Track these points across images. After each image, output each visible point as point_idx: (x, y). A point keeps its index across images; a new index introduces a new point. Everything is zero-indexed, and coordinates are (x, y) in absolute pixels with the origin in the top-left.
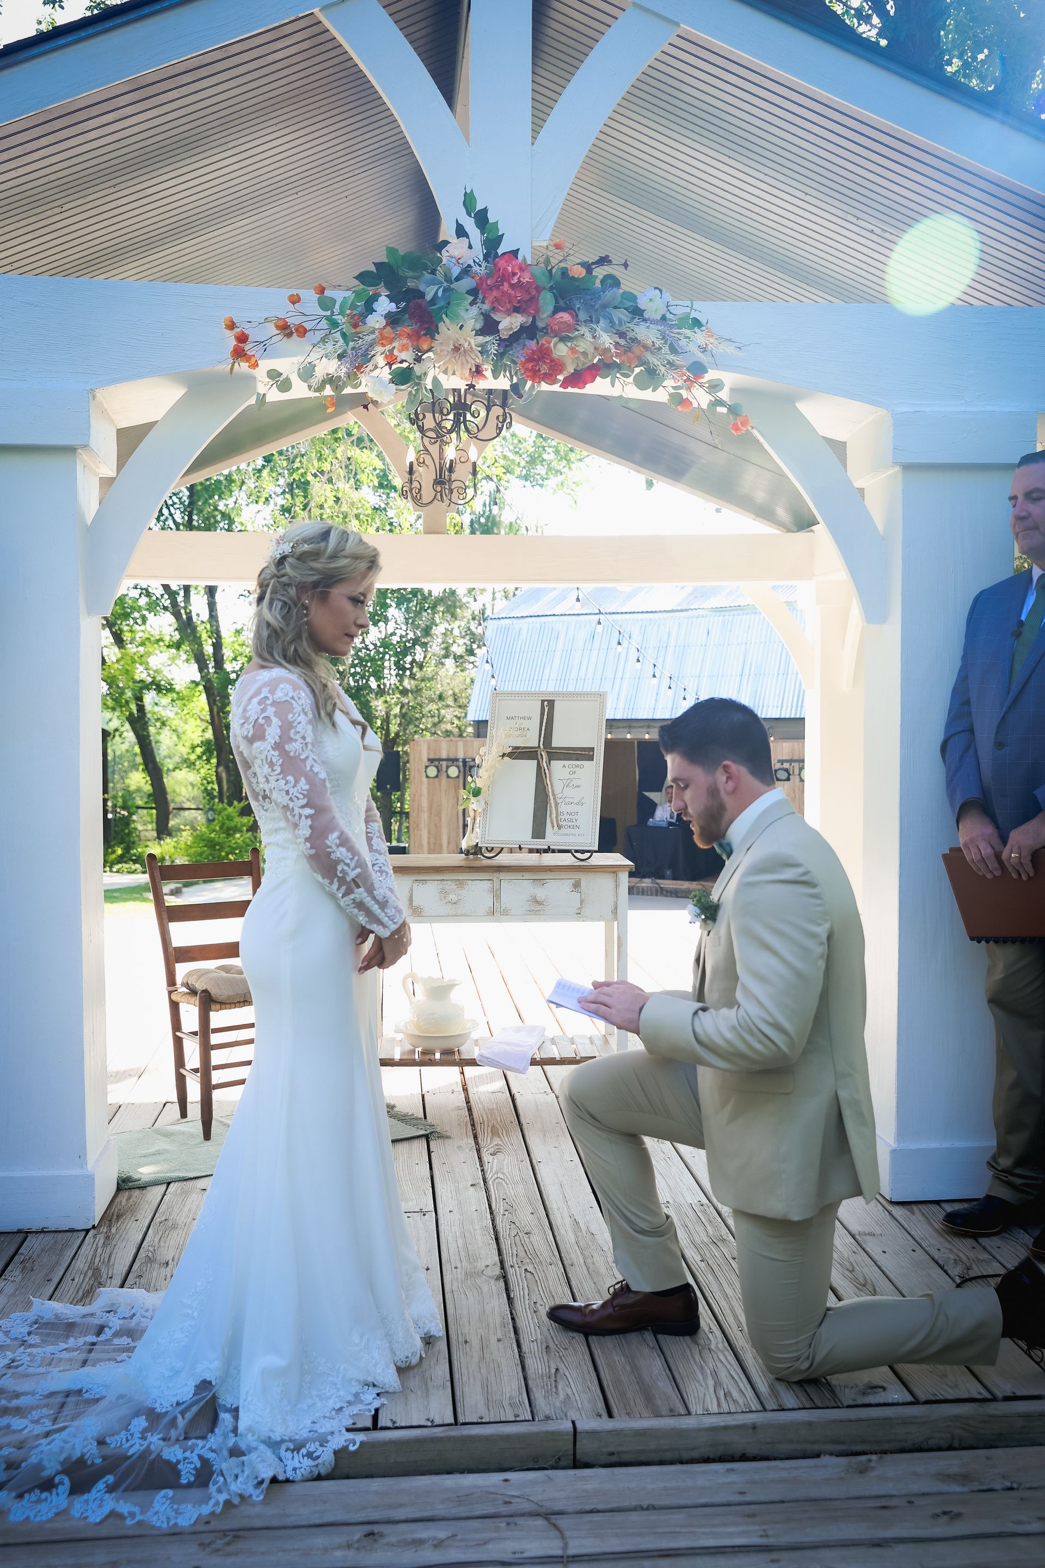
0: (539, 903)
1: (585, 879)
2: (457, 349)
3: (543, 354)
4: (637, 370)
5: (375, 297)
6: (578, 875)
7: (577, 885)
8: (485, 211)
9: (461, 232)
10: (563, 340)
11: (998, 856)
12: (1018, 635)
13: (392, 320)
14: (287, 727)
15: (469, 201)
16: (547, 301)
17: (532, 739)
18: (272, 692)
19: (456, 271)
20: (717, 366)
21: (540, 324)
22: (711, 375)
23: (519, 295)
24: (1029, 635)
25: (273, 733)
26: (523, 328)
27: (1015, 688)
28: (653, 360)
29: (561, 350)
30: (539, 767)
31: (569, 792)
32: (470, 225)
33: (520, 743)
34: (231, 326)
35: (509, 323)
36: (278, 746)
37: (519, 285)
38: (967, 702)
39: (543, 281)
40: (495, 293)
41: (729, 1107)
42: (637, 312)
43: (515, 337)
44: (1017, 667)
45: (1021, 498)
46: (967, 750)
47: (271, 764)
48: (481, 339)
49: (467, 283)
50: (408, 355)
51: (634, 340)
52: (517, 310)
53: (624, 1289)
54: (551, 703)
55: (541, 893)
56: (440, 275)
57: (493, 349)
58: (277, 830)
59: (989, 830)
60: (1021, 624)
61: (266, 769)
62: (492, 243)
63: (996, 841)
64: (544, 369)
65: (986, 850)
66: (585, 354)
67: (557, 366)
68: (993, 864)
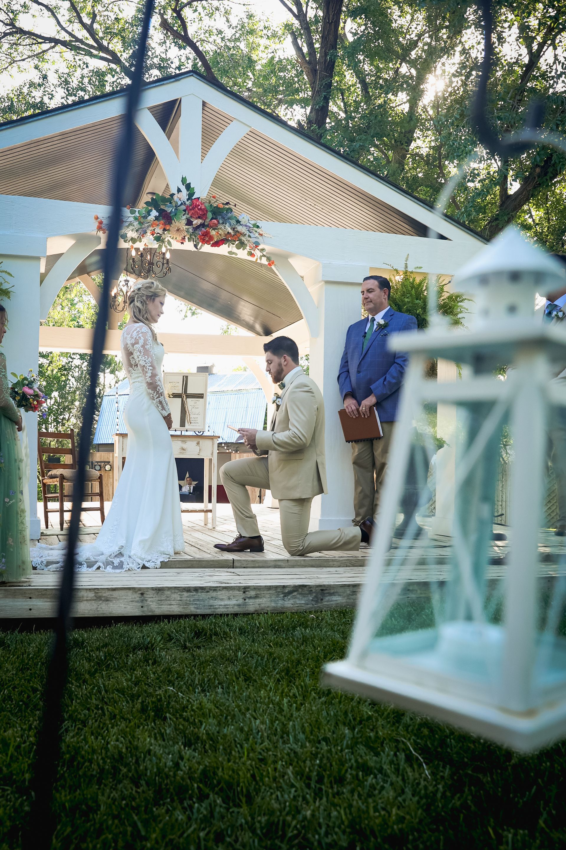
0: (183, 449)
1: (202, 441)
2: (178, 230)
3: (207, 234)
4: (237, 242)
5: (151, 210)
6: (198, 440)
7: (198, 443)
8: (190, 184)
9: (179, 191)
10: (214, 229)
11: (358, 410)
12: (365, 337)
13: (157, 218)
14: (145, 341)
15: (184, 180)
16: (210, 215)
17: (179, 391)
18: (141, 329)
19: (179, 203)
20: (264, 243)
21: (206, 224)
22: (260, 247)
23: (201, 213)
24: (368, 336)
25: (141, 342)
26: (201, 225)
27: (364, 352)
28: (243, 238)
29: (213, 233)
30: (182, 401)
31: (193, 410)
32: (183, 188)
33: (176, 392)
34: (97, 218)
35: (196, 222)
36: (143, 346)
37: (200, 209)
38: (347, 362)
39: (208, 208)
40: (192, 211)
41: (281, 466)
42: (238, 222)
43: (198, 227)
44: (364, 347)
45: (365, 292)
46: (346, 378)
47: (140, 352)
48: (187, 227)
49: (183, 207)
50: (160, 231)
51: (237, 231)
52: (199, 218)
53: (241, 537)
54: (187, 377)
55: (185, 446)
56: (174, 204)
57: (191, 230)
58: (138, 377)
59: (355, 401)
60: (366, 333)
61: (138, 353)
62: (191, 195)
63: (357, 405)
64: (207, 239)
65: (354, 408)
66: (220, 235)
67: (211, 238)
68: (356, 412)
